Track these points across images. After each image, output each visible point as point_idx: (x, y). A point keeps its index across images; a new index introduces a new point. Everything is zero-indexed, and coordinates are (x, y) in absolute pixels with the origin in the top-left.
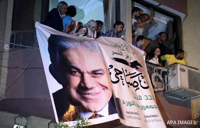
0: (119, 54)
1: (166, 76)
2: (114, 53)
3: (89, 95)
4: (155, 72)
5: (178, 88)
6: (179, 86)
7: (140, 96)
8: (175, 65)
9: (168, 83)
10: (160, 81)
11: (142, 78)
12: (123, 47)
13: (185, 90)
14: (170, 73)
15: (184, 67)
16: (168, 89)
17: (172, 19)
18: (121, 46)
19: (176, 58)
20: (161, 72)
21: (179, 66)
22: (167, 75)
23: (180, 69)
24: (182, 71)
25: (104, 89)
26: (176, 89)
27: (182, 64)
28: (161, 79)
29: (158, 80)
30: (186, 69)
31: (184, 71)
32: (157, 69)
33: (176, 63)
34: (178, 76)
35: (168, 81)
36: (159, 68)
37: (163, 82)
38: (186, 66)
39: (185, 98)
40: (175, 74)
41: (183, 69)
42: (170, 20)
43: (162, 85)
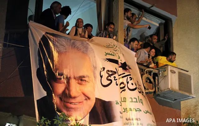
0: (111, 55)
1: (157, 78)
2: (107, 54)
3: (71, 104)
4: (146, 73)
5: (168, 90)
6: (169, 87)
7: (125, 98)
8: (166, 67)
9: (158, 85)
10: (150, 82)
11: (130, 80)
12: (115, 47)
13: (175, 92)
14: (161, 75)
15: (175, 69)
16: (158, 91)
17: (164, 21)
18: (113, 46)
19: (167, 60)
20: (152, 74)
21: (169, 68)
22: (158, 76)
23: (171, 71)
24: (173, 73)
25: (86, 99)
26: (166, 90)
27: (172, 66)
28: (152, 80)
29: (148, 81)
30: (177, 71)
31: (175, 73)
32: (148, 70)
33: (167, 65)
34: (168, 78)
35: (159, 83)
36: (150, 69)
37: (154, 83)
38: (177, 68)
39: (175, 100)
40: (166, 76)
41: (173, 71)
42: (162, 22)
43: (153, 87)
